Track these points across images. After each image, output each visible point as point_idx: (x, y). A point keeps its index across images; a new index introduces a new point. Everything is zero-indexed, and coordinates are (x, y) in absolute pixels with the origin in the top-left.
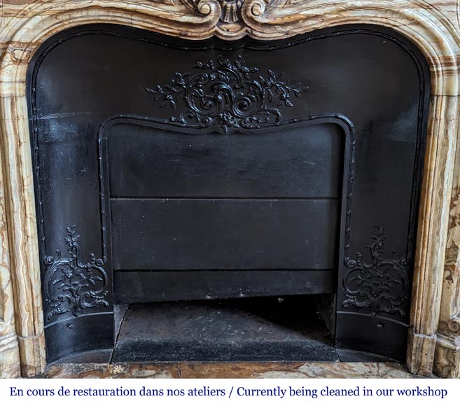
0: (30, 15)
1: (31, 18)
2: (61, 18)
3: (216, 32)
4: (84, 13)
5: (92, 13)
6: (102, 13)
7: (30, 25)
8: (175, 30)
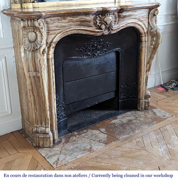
0: (56, 33)
1: (57, 35)
2: (65, 33)
3: (103, 33)
4: (71, 31)
5: (73, 31)
6: (75, 31)
7: (57, 37)
8: (94, 34)
